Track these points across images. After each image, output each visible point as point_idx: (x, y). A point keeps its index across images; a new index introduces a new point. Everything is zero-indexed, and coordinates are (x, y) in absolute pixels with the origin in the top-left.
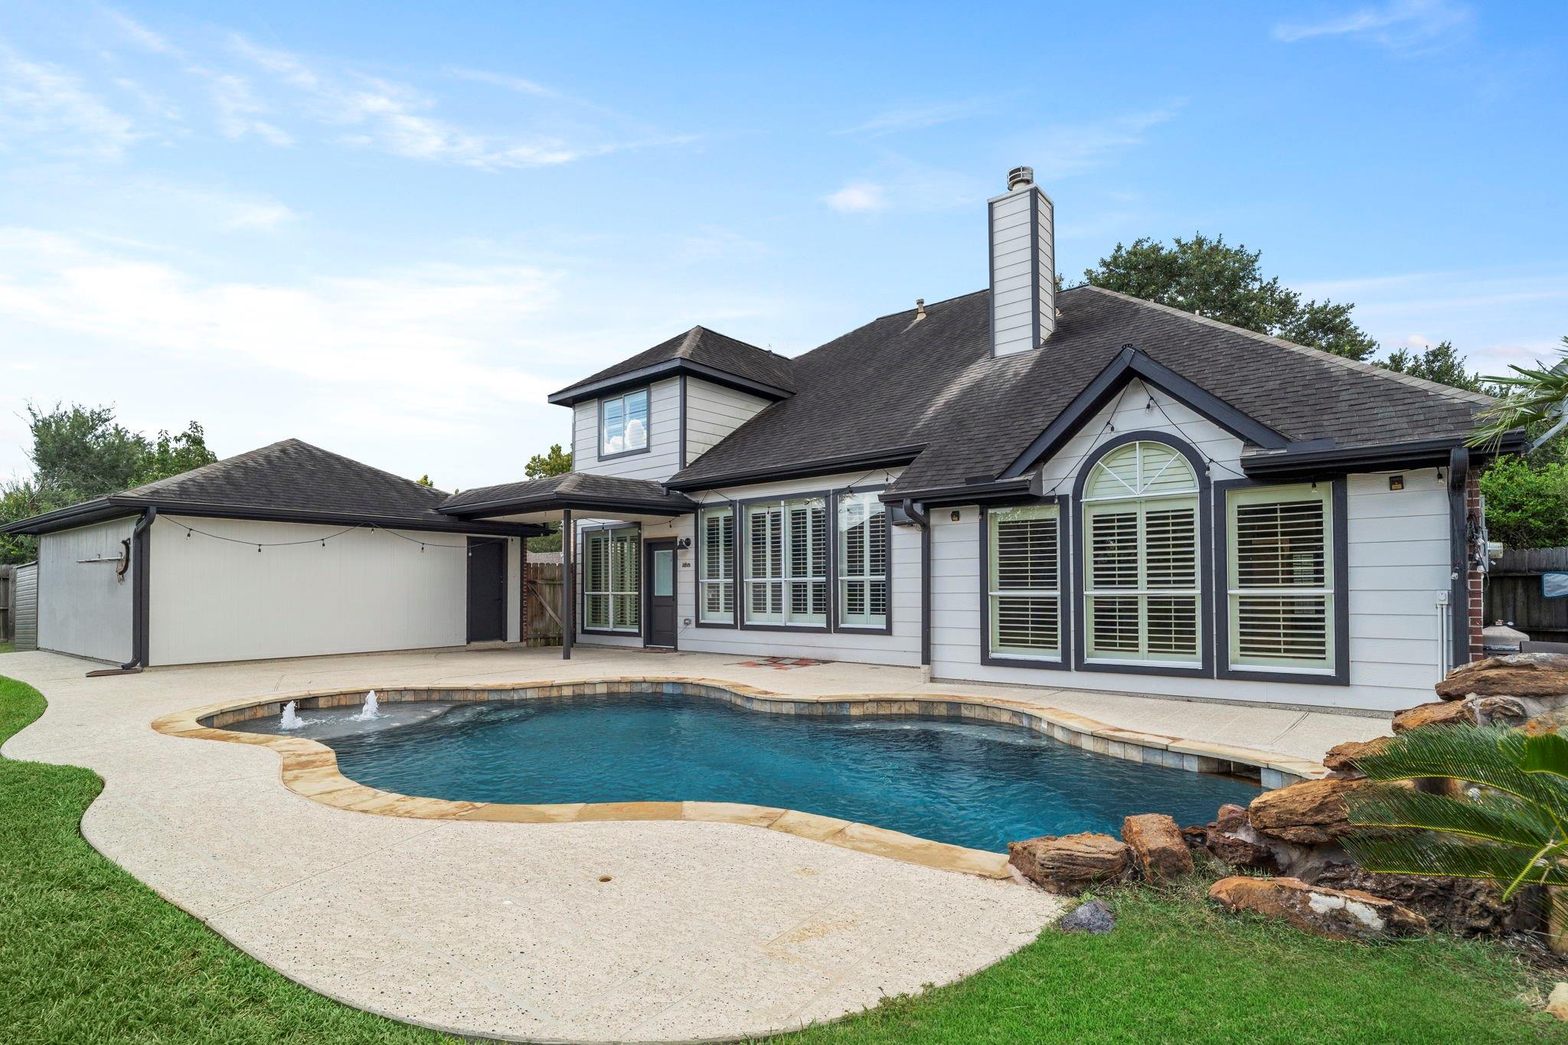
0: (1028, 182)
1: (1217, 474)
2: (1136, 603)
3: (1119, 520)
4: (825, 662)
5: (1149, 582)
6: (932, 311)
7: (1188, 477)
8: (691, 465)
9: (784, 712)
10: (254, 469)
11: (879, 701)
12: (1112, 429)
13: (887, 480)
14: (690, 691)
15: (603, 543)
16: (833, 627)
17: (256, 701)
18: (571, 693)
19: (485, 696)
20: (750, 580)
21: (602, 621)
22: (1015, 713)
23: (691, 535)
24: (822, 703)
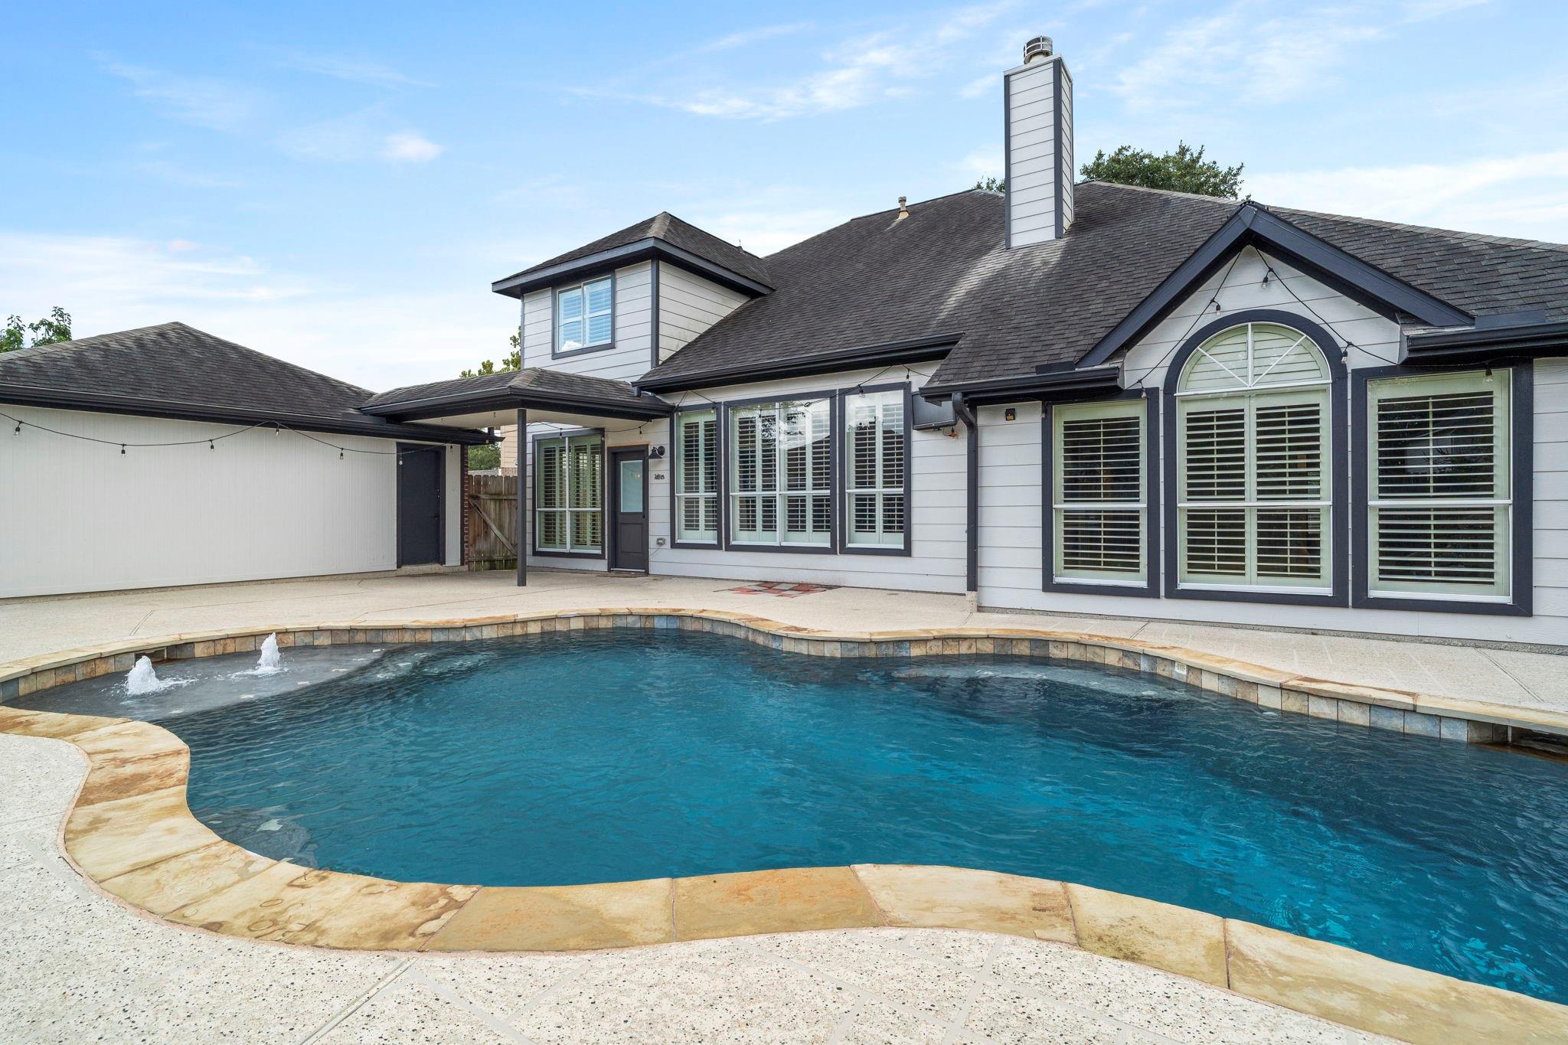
0: (1047, 54)
1: (1355, 361)
2: (1242, 517)
3: (1219, 419)
4: (830, 587)
5: (1260, 492)
6: (915, 210)
7: (1313, 366)
8: (664, 363)
9: (827, 654)
10: (120, 353)
11: (944, 639)
12: (1218, 308)
13: (908, 377)
14: (690, 626)
15: (557, 453)
16: (838, 547)
17: (97, 651)
18: (538, 630)
19: (427, 637)
20: (736, 493)
21: (558, 541)
22: (1126, 653)
23: (665, 441)
24: (876, 643)
